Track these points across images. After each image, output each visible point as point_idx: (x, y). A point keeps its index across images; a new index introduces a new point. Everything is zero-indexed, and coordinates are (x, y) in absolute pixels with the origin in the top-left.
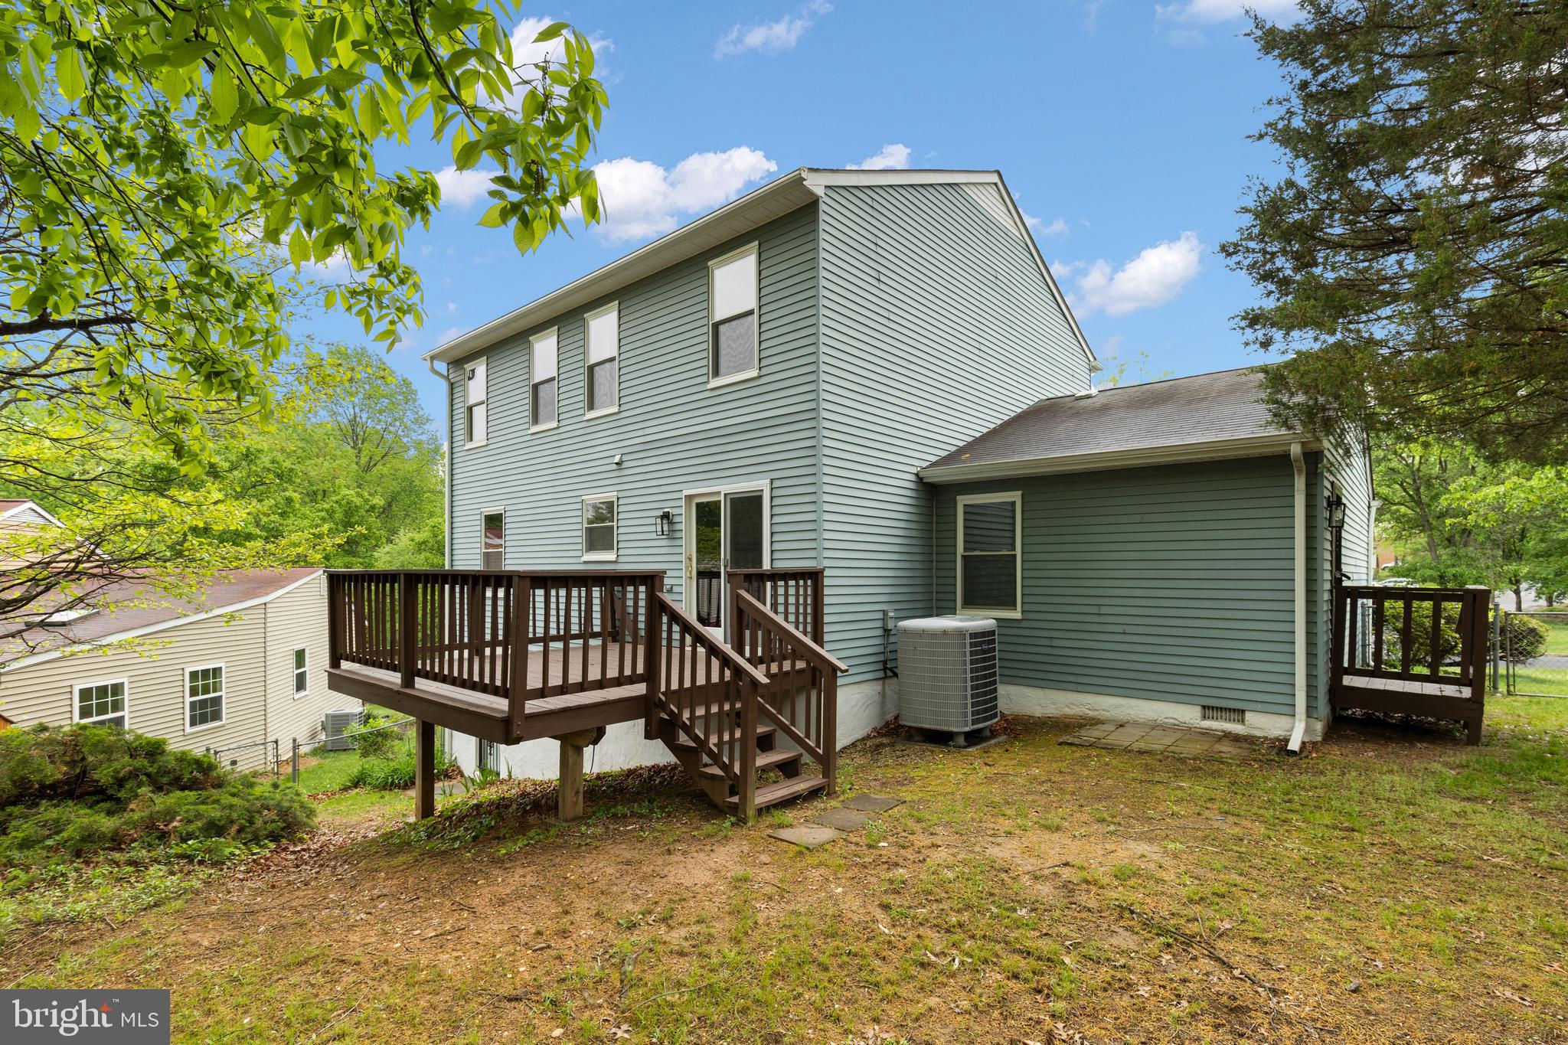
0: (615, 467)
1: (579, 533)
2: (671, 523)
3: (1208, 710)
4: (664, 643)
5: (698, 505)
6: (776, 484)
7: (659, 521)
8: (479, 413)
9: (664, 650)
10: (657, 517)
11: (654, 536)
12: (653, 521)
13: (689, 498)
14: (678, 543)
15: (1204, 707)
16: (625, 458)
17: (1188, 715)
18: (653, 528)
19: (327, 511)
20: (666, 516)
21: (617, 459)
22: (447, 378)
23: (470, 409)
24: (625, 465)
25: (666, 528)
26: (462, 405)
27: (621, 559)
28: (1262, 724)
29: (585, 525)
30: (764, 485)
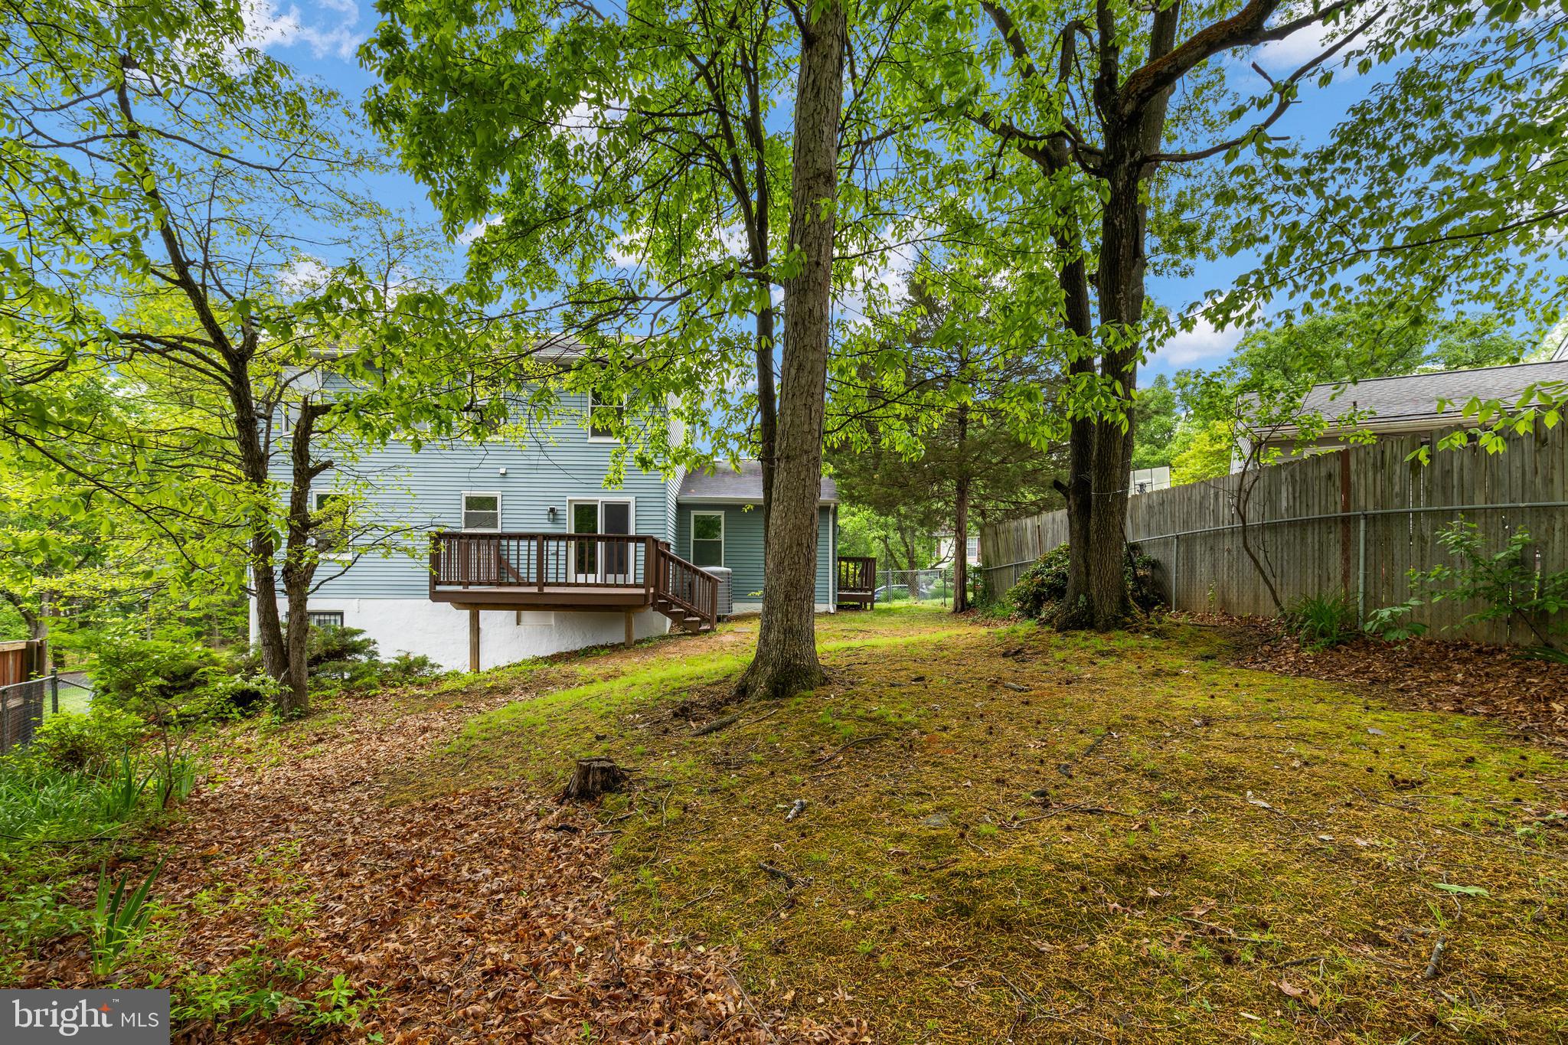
0: (499, 476)
1: (458, 515)
2: (555, 514)
5: (575, 505)
6: (639, 499)
16: (509, 471)
21: (503, 471)
24: (509, 475)
29: (464, 510)
30: (631, 499)
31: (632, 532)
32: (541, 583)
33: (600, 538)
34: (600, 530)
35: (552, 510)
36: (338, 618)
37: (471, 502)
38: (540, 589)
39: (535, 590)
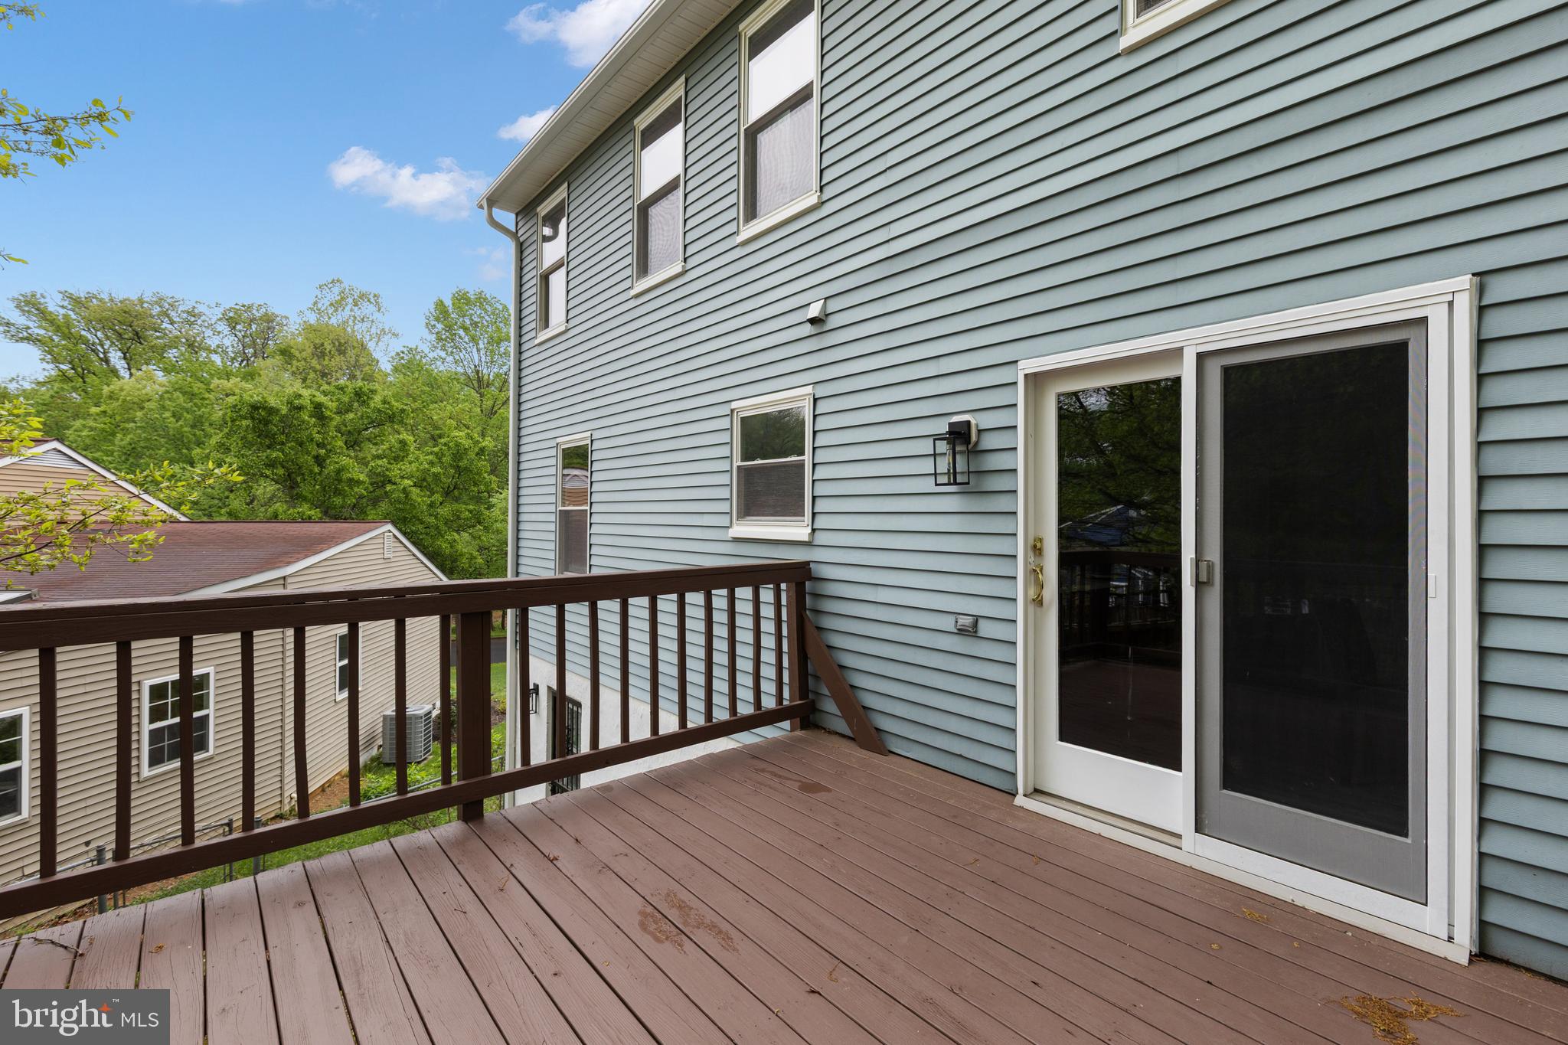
0: (808, 329)
1: (724, 479)
7: (943, 447)
8: (558, 281)
10: (937, 438)
11: (928, 485)
12: (926, 447)
13: (1036, 381)
14: (1001, 504)
16: (831, 307)
18: (927, 466)
19: (436, 454)
20: (959, 435)
21: (814, 311)
22: (514, 235)
23: (545, 278)
24: (834, 322)
25: (961, 465)
26: (534, 273)
27: (821, 538)
29: (736, 461)
35: (961, 434)
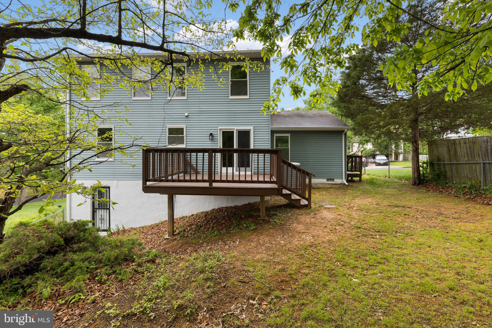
0: (185, 117)
1: (164, 138)
2: (212, 136)
3: (328, 180)
4: (213, 173)
5: (223, 132)
6: (255, 128)
7: (208, 136)
9: (213, 175)
10: (207, 134)
11: (205, 140)
12: (205, 135)
13: (220, 130)
14: (216, 143)
15: (327, 179)
16: (189, 115)
17: (324, 181)
18: (205, 138)
21: (186, 114)
24: (189, 117)
25: (211, 138)
27: (188, 147)
28: (338, 181)
29: (167, 135)
30: (251, 128)
31: (252, 147)
32: (211, 181)
33: (236, 151)
34: (235, 146)
35: (211, 134)
36: (108, 189)
37: (171, 131)
38: (211, 185)
39: (207, 185)
